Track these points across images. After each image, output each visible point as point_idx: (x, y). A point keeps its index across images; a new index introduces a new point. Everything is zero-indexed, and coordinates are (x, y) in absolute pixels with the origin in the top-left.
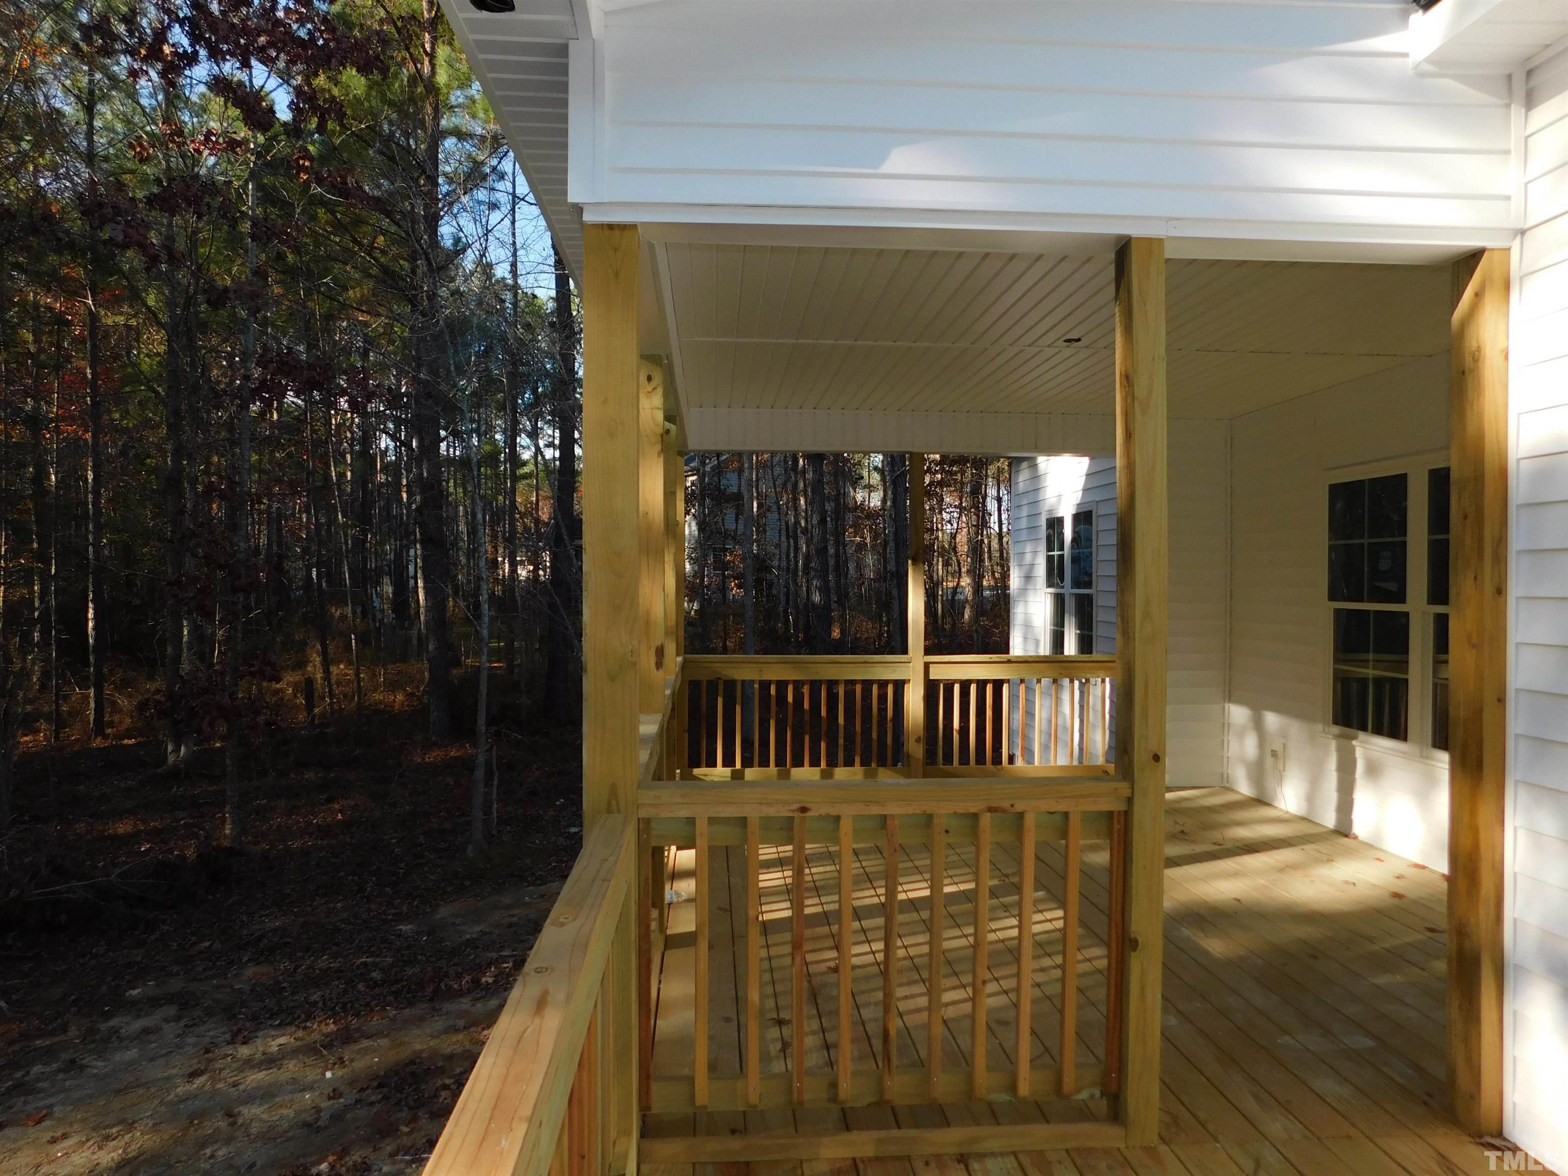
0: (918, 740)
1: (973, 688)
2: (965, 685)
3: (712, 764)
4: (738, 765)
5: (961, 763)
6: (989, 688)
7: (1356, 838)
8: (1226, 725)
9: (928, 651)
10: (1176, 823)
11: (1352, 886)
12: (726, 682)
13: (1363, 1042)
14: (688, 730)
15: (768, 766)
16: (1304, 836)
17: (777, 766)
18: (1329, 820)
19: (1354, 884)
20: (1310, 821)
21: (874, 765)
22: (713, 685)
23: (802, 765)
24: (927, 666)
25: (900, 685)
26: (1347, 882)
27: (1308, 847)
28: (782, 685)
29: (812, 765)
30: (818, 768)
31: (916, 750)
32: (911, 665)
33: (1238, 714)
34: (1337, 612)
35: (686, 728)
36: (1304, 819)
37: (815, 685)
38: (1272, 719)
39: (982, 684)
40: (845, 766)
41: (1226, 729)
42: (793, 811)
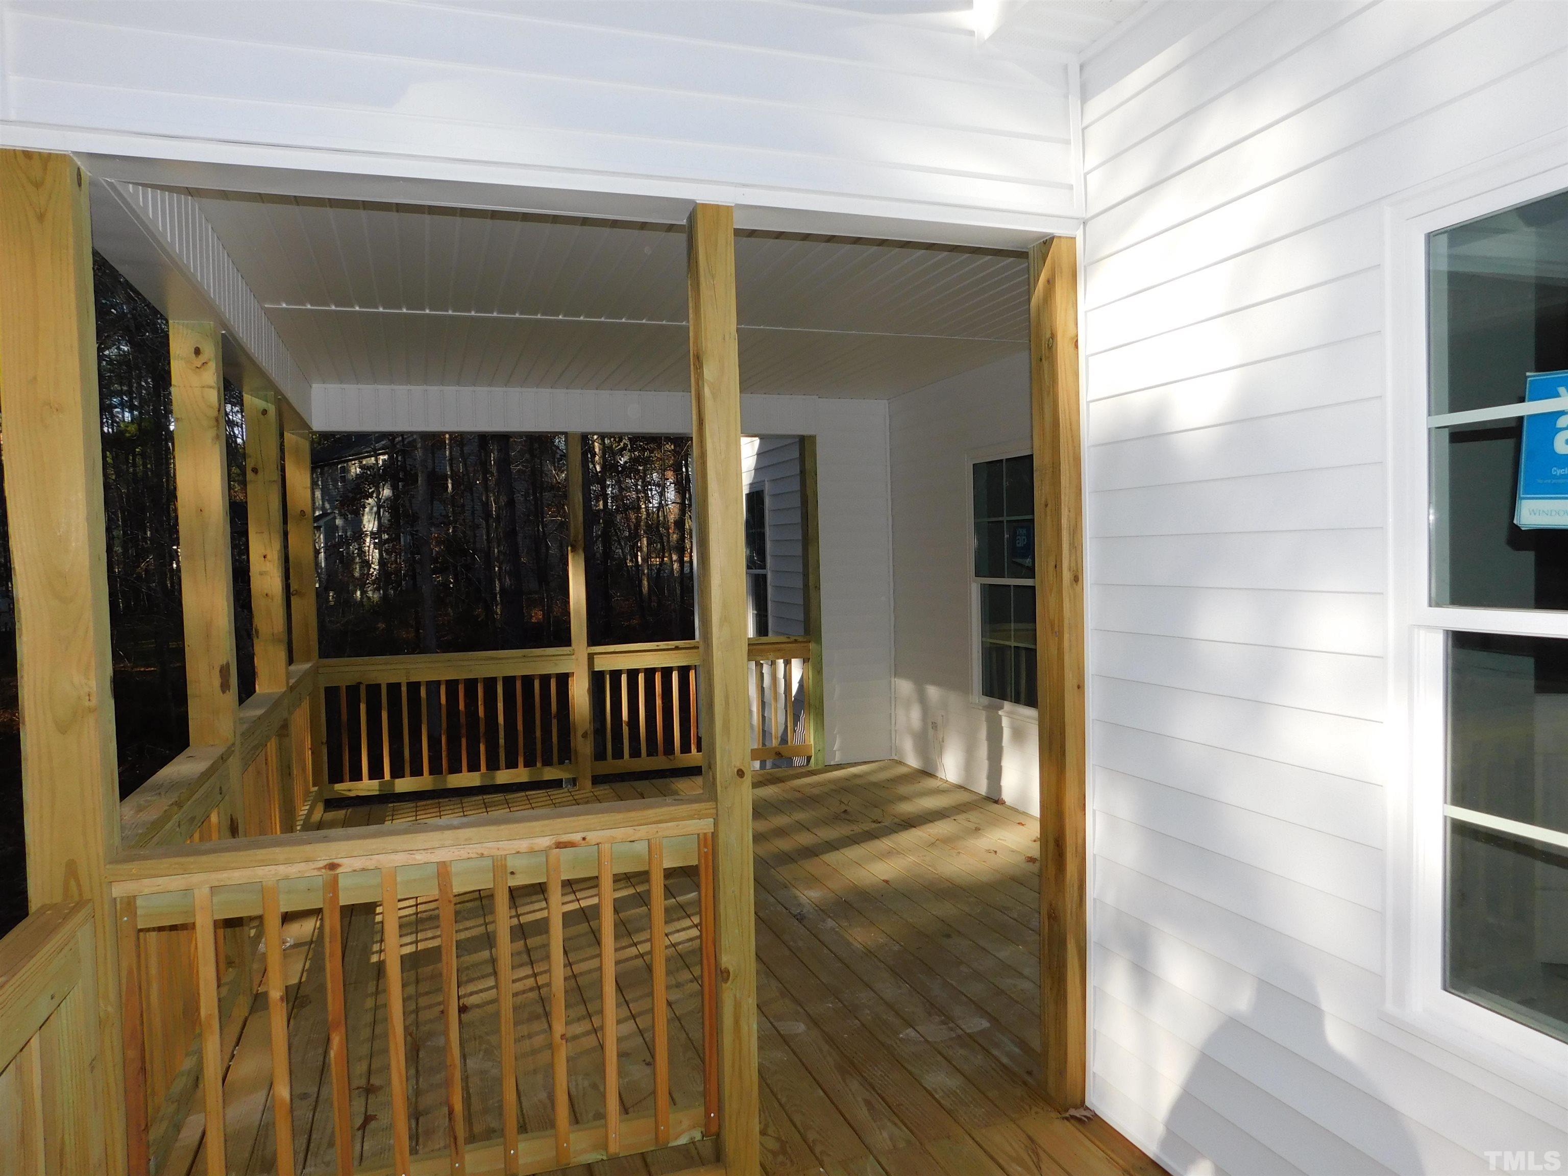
0: (585, 735)
1: (641, 678)
2: (633, 674)
3: (356, 776)
4: (387, 776)
5: (631, 756)
6: (658, 677)
7: (1003, 803)
8: (893, 699)
9: (593, 640)
10: (841, 802)
11: (993, 854)
12: (369, 687)
13: (978, 1024)
14: (327, 742)
15: (422, 775)
16: (960, 805)
17: (431, 774)
18: (982, 787)
19: (996, 852)
20: (966, 789)
21: (539, 765)
22: (353, 690)
23: (459, 771)
24: (591, 657)
25: (563, 679)
26: (989, 851)
27: (961, 818)
28: (433, 686)
29: (470, 770)
30: (477, 774)
31: (584, 747)
32: (573, 657)
33: (905, 687)
34: (983, 586)
35: (324, 740)
36: (960, 787)
37: (471, 685)
38: (933, 692)
39: (650, 673)
40: (507, 768)
41: (893, 702)
42: (319, 869)
